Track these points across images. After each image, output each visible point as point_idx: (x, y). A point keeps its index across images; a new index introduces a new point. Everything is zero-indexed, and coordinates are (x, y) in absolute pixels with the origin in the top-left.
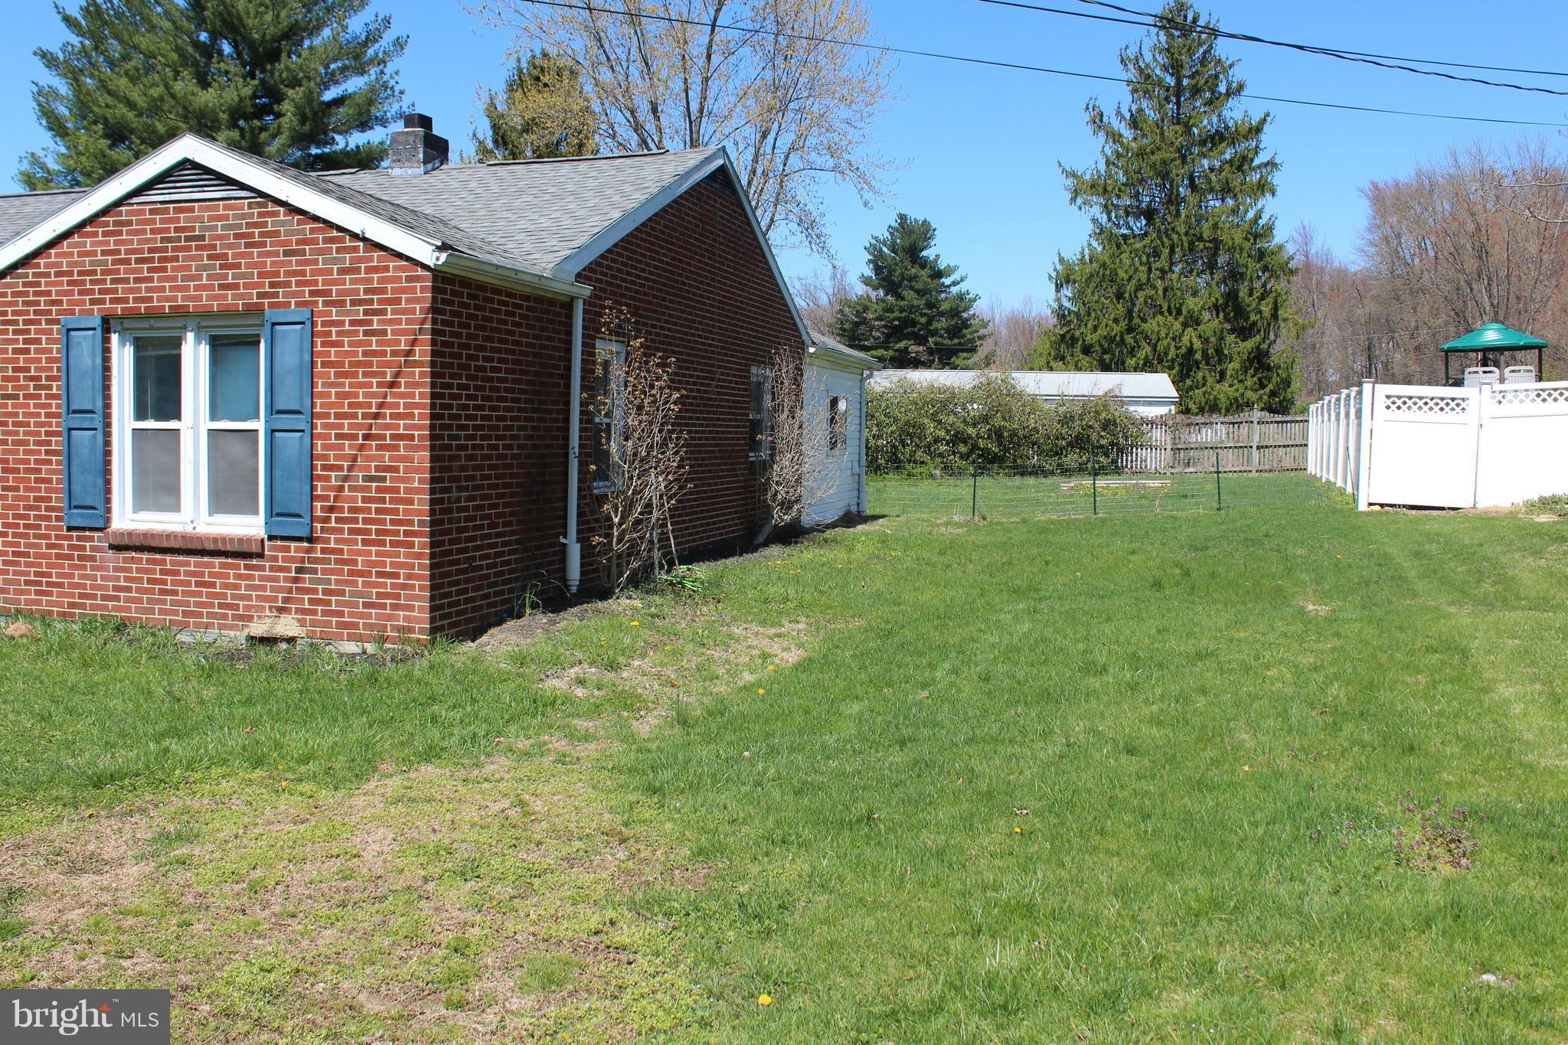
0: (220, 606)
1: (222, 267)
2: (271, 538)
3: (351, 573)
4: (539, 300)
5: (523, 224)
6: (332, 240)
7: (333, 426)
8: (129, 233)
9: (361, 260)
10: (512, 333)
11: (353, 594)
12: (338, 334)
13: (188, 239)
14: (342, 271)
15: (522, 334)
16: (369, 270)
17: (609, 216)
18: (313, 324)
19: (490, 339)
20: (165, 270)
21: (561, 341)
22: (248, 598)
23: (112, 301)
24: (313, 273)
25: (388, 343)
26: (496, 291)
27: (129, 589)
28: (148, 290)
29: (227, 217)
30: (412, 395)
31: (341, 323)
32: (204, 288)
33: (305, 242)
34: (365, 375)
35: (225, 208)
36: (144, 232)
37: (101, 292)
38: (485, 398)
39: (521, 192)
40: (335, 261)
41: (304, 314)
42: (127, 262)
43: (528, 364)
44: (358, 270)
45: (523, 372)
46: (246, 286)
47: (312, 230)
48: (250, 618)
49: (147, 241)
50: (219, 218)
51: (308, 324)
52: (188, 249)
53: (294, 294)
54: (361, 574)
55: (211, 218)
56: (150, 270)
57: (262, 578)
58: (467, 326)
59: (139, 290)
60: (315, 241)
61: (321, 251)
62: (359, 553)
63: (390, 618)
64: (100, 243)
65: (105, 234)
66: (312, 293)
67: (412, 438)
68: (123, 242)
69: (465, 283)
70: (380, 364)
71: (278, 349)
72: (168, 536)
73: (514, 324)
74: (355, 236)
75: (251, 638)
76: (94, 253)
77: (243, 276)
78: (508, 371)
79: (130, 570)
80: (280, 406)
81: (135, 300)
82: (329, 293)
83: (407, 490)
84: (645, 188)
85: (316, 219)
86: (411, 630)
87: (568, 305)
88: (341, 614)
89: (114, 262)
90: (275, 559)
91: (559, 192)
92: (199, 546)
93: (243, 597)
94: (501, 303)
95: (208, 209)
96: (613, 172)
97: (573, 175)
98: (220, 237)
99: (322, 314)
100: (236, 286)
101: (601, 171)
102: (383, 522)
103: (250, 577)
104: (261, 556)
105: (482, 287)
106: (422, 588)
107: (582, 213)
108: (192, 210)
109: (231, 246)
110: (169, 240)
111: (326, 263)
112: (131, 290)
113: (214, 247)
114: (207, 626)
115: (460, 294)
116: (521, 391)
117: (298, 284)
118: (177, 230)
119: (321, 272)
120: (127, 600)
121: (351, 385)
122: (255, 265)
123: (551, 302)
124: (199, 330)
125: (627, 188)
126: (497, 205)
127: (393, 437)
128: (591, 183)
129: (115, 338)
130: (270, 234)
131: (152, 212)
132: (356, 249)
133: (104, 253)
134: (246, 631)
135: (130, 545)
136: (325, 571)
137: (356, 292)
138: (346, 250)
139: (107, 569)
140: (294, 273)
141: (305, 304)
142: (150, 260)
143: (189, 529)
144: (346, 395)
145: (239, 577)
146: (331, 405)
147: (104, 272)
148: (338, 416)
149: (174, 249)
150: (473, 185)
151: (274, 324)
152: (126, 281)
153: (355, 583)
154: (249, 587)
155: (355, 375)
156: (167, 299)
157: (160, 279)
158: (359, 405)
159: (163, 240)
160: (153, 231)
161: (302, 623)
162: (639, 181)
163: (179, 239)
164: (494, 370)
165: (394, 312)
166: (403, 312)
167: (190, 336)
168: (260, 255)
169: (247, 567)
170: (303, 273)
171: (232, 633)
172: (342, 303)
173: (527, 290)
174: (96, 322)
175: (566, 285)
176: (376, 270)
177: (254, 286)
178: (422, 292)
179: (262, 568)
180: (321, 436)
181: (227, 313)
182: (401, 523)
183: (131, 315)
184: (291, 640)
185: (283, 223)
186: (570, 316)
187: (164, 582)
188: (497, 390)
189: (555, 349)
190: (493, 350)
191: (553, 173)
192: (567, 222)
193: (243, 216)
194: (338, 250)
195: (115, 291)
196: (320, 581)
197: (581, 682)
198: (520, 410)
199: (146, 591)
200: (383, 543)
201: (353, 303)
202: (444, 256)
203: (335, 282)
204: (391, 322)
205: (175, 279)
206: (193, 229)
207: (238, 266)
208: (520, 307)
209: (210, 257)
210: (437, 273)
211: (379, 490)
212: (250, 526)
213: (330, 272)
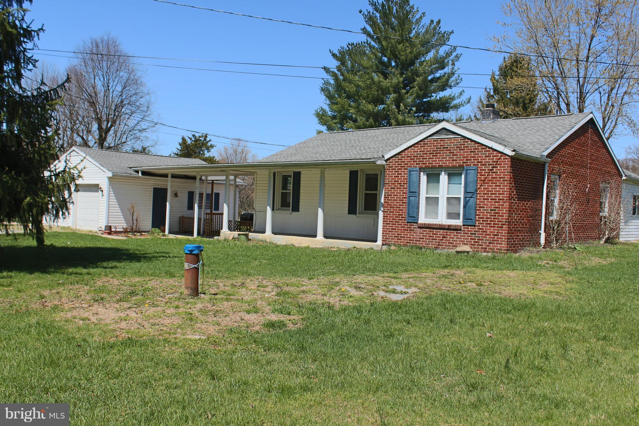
0: (448, 243)
1: (453, 155)
2: (463, 225)
3: (485, 235)
4: (536, 163)
5: (528, 140)
6: (483, 149)
7: (482, 196)
8: (427, 146)
9: (491, 154)
10: (529, 173)
11: (486, 240)
12: (484, 173)
13: (443, 148)
14: (486, 157)
15: (531, 173)
16: (493, 156)
17: (555, 138)
18: (478, 170)
19: (523, 174)
20: (437, 156)
21: (541, 175)
22: (457, 241)
23: (422, 164)
24: (478, 157)
25: (498, 175)
26: (525, 161)
27: (423, 239)
28: (432, 161)
29: (454, 142)
30: (504, 189)
31: (485, 170)
32: (448, 161)
33: (476, 149)
34: (491, 183)
35: (454, 140)
36: (431, 146)
37: (419, 161)
38: (522, 190)
39: (525, 129)
40: (484, 154)
41: (475, 167)
42: (427, 154)
43: (533, 181)
44: (490, 156)
45: (531, 183)
46: (459, 160)
47: (478, 146)
48: (457, 246)
49: (432, 148)
50: (452, 143)
51: (476, 170)
52: (443, 150)
53: (472, 162)
54: (488, 235)
55: (450, 143)
56: (433, 156)
57: (460, 236)
58: (518, 171)
59: (430, 161)
60: (479, 149)
61: (480, 151)
62: (488, 229)
63: (496, 246)
64: (419, 149)
65: (420, 147)
66: (477, 162)
67: (504, 200)
68: (426, 149)
69: (518, 159)
70: (496, 181)
71: (468, 176)
72: (435, 224)
73: (530, 170)
74: (489, 148)
75: (456, 252)
76: (418, 152)
77: (459, 158)
78: (528, 183)
79: (424, 233)
80: (468, 191)
81: (428, 164)
82: (482, 162)
83: (502, 213)
84: (566, 128)
85: (479, 143)
86: (502, 250)
87: (544, 164)
88: (482, 245)
89: (423, 154)
90: (465, 231)
91: (538, 129)
92: (443, 227)
93: (455, 241)
94: (526, 164)
95: (449, 140)
96: (555, 122)
97: (541, 123)
98: (452, 148)
99: (480, 167)
100: (456, 160)
101: (551, 121)
102: (495, 221)
103: (457, 236)
104: (460, 230)
105: (522, 160)
106: (505, 239)
107: (546, 136)
108: (445, 141)
109: (455, 150)
110: (438, 148)
111: (481, 155)
112: (427, 161)
113: (451, 150)
114: (444, 248)
115: (516, 162)
116: (531, 189)
117: (474, 160)
118: (440, 146)
119: (480, 157)
120: (423, 241)
121: (487, 186)
122: (462, 155)
123: (539, 164)
124: (445, 171)
125: (560, 128)
126: (518, 133)
127: (499, 199)
128: (548, 126)
129: (422, 173)
130: (466, 147)
131: (434, 141)
132: (490, 151)
133: (420, 151)
134: (455, 250)
135: (424, 227)
136: (478, 234)
137: (490, 162)
138: (487, 151)
139: (417, 233)
140: (473, 157)
141: (475, 165)
142: (433, 153)
143: (440, 223)
144: (486, 188)
145: (454, 235)
146: (482, 191)
147: (420, 156)
148: (483, 194)
149: (439, 151)
150: (509, 126)
151: (467, 170)
152: (426, 159)
153: (487, 237)
154: (457, 238)
155: (489, 183)
156: (437, 163)
157: (435, 158)
158: (490, 191)
159: (436, 148)
160: (434, 146)
161: (471, 248)
162: (564, 125)
163: (441, 148)
164: (524, 182)
165: (500, 167)
166: (502, 167)
167: (443, 173)
168: (463, 152)
169: (456, 233)
170: (475, 157)
171: (451, 250)
172: (486, 165)
173: (533, 161)
174: (418, 169)
175: (544, 159)
176: (495, 156)
177: (462, 160)
178: (508, 162)
179: (461, 233)
180: (478, 199)
181: (454, 167)
182: (500, 222)
183: (427, 167)
184: (468, 252)
185: (470, 144)
186: (544, 168)
187: (433, 237)
188: (525, 188)
189: (540, 177)
190: (524, 177)
191: (535, 122)
192: (542, 139)
193: (459, 142)
194: (485, 151)
195: (423, 161)
196: (477, 237)
197: (548, 264)
198: (530, 194)
199: (428, 239)
200: (495, 227)
201: (489, 165)
202: (514, 153)
203: (484, 159)
204: (499, 170)
205: (440, 158)
206: (445, 145)
207: (457, 155)
208: (531, 165)
209: (449, 153)
210: (511, 157)
211: (494, 213)
212: (459, 222)
213: (482, 157)
